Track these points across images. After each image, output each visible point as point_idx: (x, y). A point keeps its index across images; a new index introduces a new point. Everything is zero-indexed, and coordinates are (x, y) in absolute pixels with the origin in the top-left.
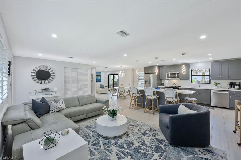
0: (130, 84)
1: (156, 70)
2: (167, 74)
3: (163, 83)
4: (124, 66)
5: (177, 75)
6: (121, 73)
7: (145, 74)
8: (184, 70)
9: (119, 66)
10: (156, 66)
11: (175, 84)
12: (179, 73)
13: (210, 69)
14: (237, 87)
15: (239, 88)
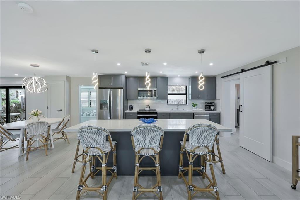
0: (61, 110)
1: (147, 80)
2: (139, 90)
3: (132, 106)
4: (45, 66)
5: (153, 92)
6: (33, 81)
7: (100, 88)
8: (201, 83)
9: (26, 63)
10: (123, 75)
11: (148, 107)
12: (156, 89)
13: (186, 86)
14: (212, 108)
15: (214, 110)
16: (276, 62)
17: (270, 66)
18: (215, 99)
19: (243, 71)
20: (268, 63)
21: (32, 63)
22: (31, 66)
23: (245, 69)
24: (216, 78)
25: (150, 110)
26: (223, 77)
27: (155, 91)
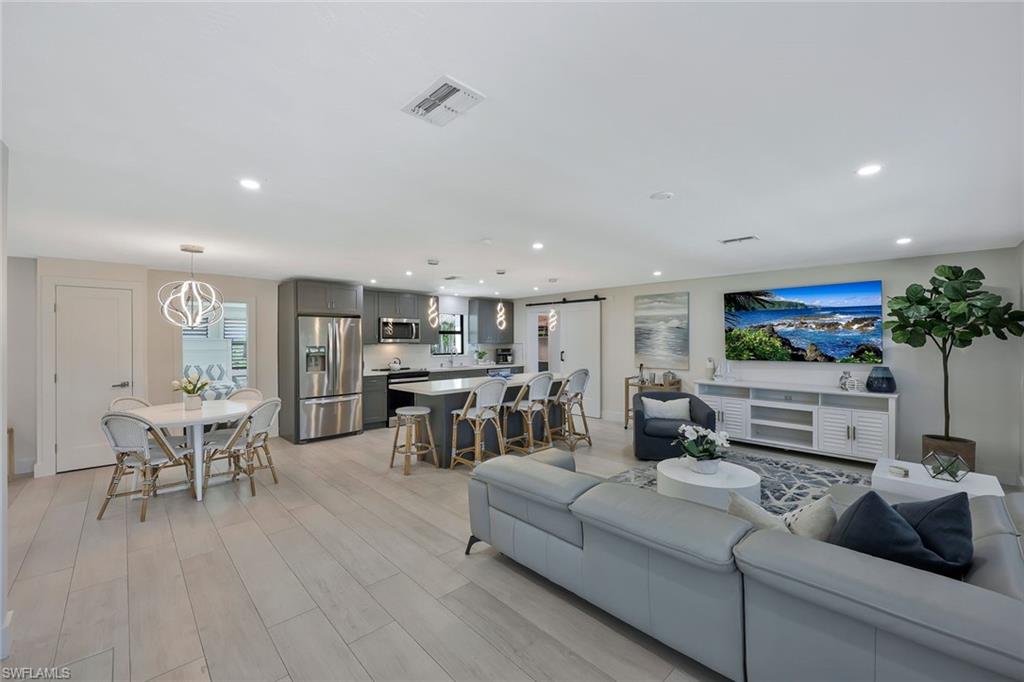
2: (383, 323)
5: (414, 328)
11: (398, 361)
12: (418, 321)
13: (462, 317)
14: (509, 358)
15: (512, 362)
16: (604, 299)
17: (598, 302)
18: (513, 342)
19: (565, 301)
20: (596, 298)
21: (183, 243)
22: (183, 250)
23: (568, 300)
24: (513, 304)
25: (402, 369)
26: (530, 305)
27: (416, 324)
